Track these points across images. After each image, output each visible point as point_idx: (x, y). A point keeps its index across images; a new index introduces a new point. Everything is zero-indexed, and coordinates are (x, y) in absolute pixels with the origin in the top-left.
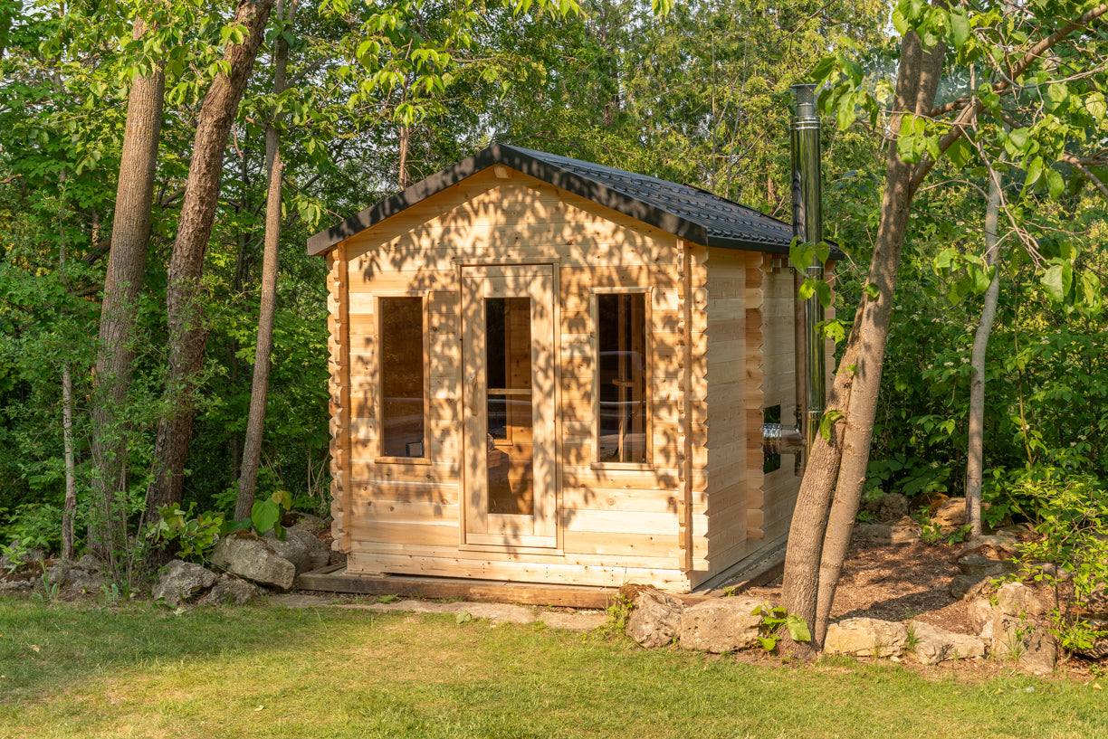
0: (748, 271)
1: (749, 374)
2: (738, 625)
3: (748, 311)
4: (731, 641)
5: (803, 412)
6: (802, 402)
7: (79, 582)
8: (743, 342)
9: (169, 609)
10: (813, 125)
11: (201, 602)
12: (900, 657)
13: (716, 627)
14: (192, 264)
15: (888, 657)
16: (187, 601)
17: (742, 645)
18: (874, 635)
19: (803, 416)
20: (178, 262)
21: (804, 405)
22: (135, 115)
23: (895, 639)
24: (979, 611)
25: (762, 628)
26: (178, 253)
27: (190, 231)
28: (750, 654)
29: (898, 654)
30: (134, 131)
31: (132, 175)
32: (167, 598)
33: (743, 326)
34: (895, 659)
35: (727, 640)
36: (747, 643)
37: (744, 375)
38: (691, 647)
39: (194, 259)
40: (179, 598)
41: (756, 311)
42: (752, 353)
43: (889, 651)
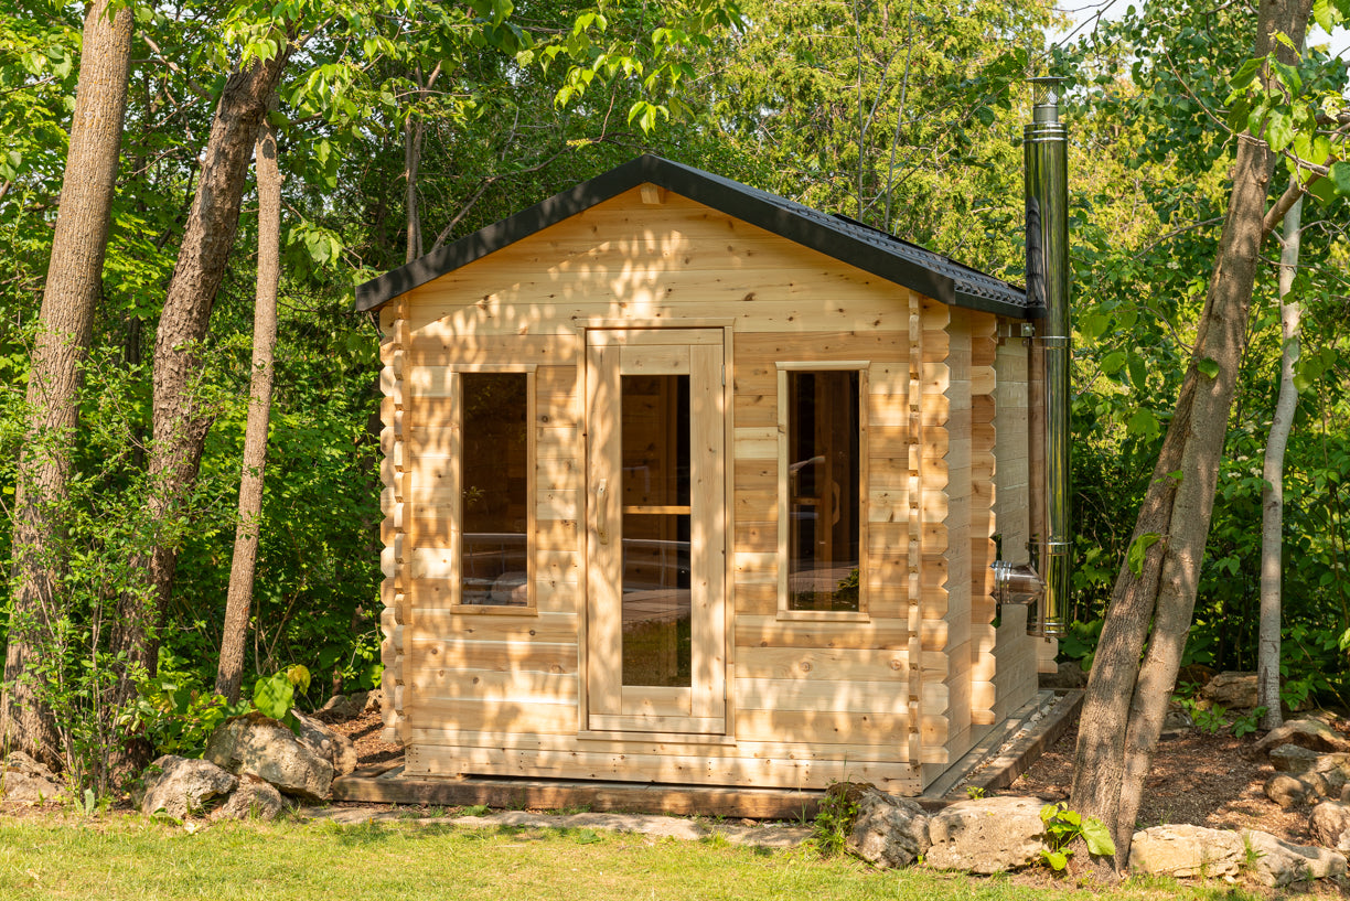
0: (976, 341)
1: (976, 488)
2: (1015, 834)
3: (975, 398)
4: (1005, 857)
5: (1041, 544)
6: (1038, 530)
7: (18, 790)
8: (968, 442)
9: (173, 824)
10: (1057, 135)
11: (216, 815)
12: (1235, 876)
13: (983, 838)
14: (197, 321)
15: (1220, 877)
16: (198, 815)
17: (1020, 862)
18: (1198, 848)
19: (1041, 550)
20: (176, 318)
21: (1042, 533)
22: (91, 100)
23: (1229, 852)
24: (1329, 814)
25: (1049, 838)
26: (177, 305)
27: (197, 273)
28: (1029, 875)
29: (1233, 872)
30: (87, 124)
31: (85, 191)
32: (169, 809)
33: (969, 419)
34: (1230, 879)
35: (1000, 855)
36: (1028, 859)
37: (969, 490)
38: (946, 866)
39: (199, 313)
40: (185, 810)
41: (986, 397)
42: (980, 458)
43: (1220, 869)
